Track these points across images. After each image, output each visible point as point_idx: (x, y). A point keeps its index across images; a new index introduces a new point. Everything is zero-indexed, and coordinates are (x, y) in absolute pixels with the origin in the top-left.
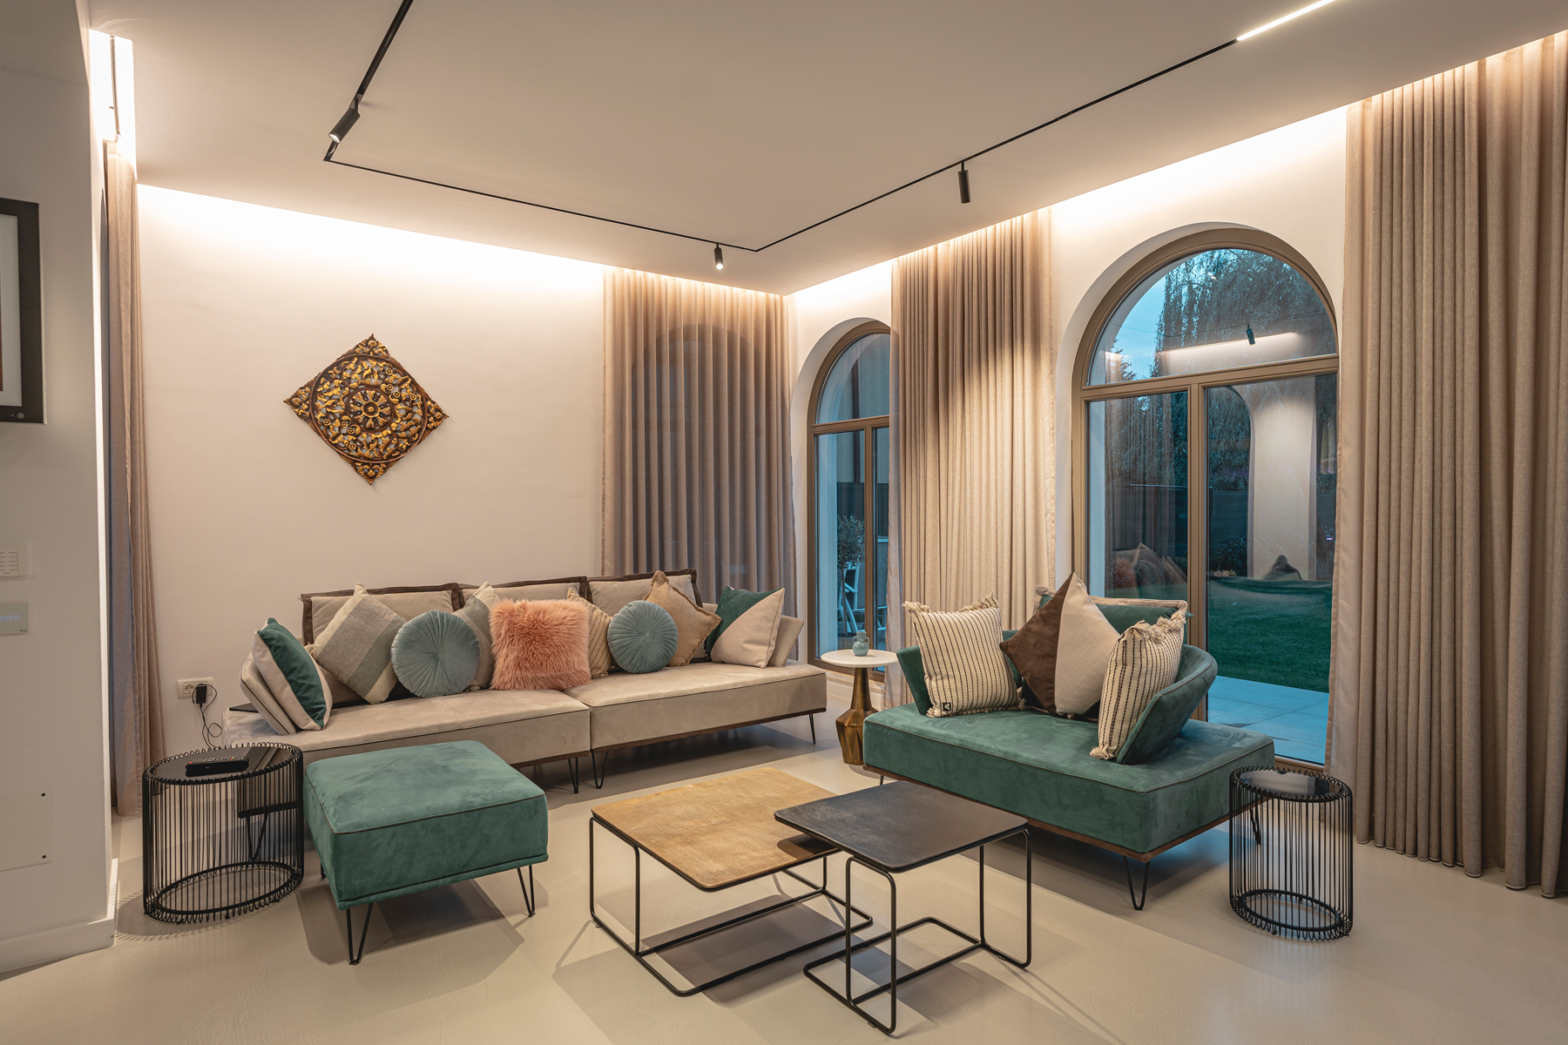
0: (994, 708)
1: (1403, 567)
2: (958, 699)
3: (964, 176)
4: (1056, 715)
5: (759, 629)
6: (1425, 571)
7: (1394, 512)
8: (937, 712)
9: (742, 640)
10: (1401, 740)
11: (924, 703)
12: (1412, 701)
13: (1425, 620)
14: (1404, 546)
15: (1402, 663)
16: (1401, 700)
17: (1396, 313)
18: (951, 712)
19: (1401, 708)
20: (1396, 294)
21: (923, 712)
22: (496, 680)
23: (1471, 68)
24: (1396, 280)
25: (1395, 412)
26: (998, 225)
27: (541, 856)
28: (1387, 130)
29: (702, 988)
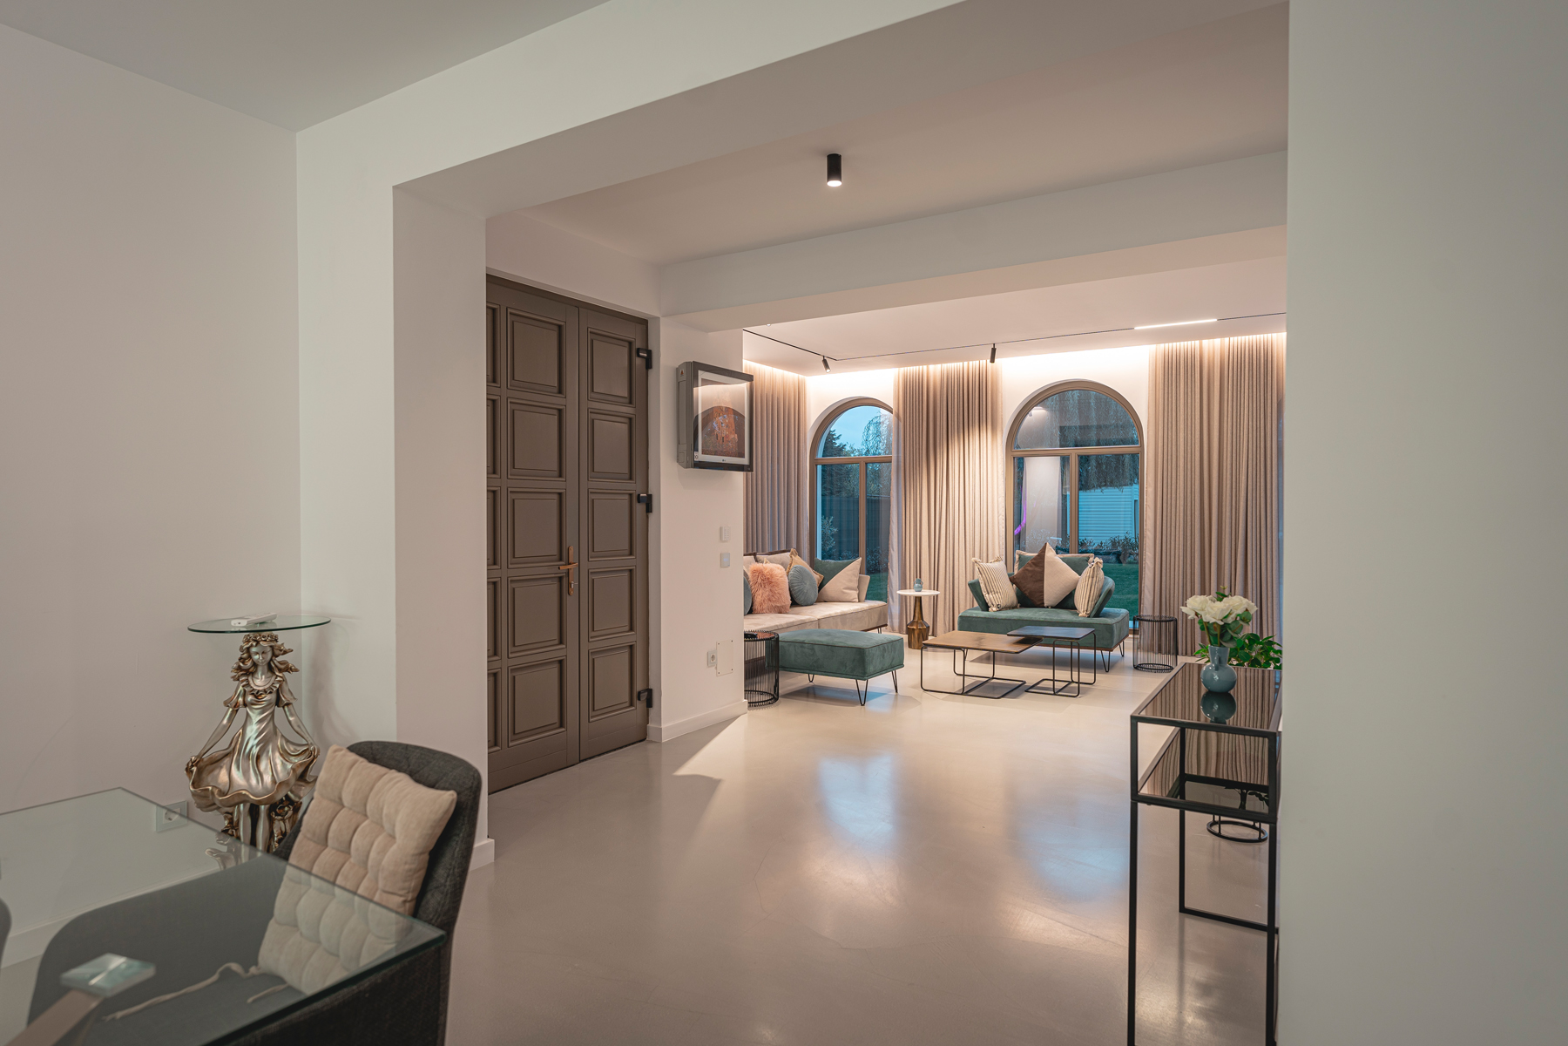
0: (1012, 607)
1: (1173, 538)
2: (1003, 603)
3: (994, 350)
4: (1044, 607)
5: (851, 581)
6: (1181, 539)
7: (1169, 515)
8: (994, 609)
9: (842, 588)
10: (1172, 608)
11: (986, 607)
12: (1176, 592)
13: (1181, 558)
14: (1173, 529)
15: (1172, 577)
16: (1172, 592)
17: (1170, 434)
18: (1000, 609)
19: (1172, 595)
20: (1170, 425)
21: (988, 610)
22: (757, 606)
23: (1197, 342)
24: (1170, 420)
25: (1169, 474)
26: (971, 363)
27: (901, 665)
28: (1167, 358)
29: (1003, 696)
